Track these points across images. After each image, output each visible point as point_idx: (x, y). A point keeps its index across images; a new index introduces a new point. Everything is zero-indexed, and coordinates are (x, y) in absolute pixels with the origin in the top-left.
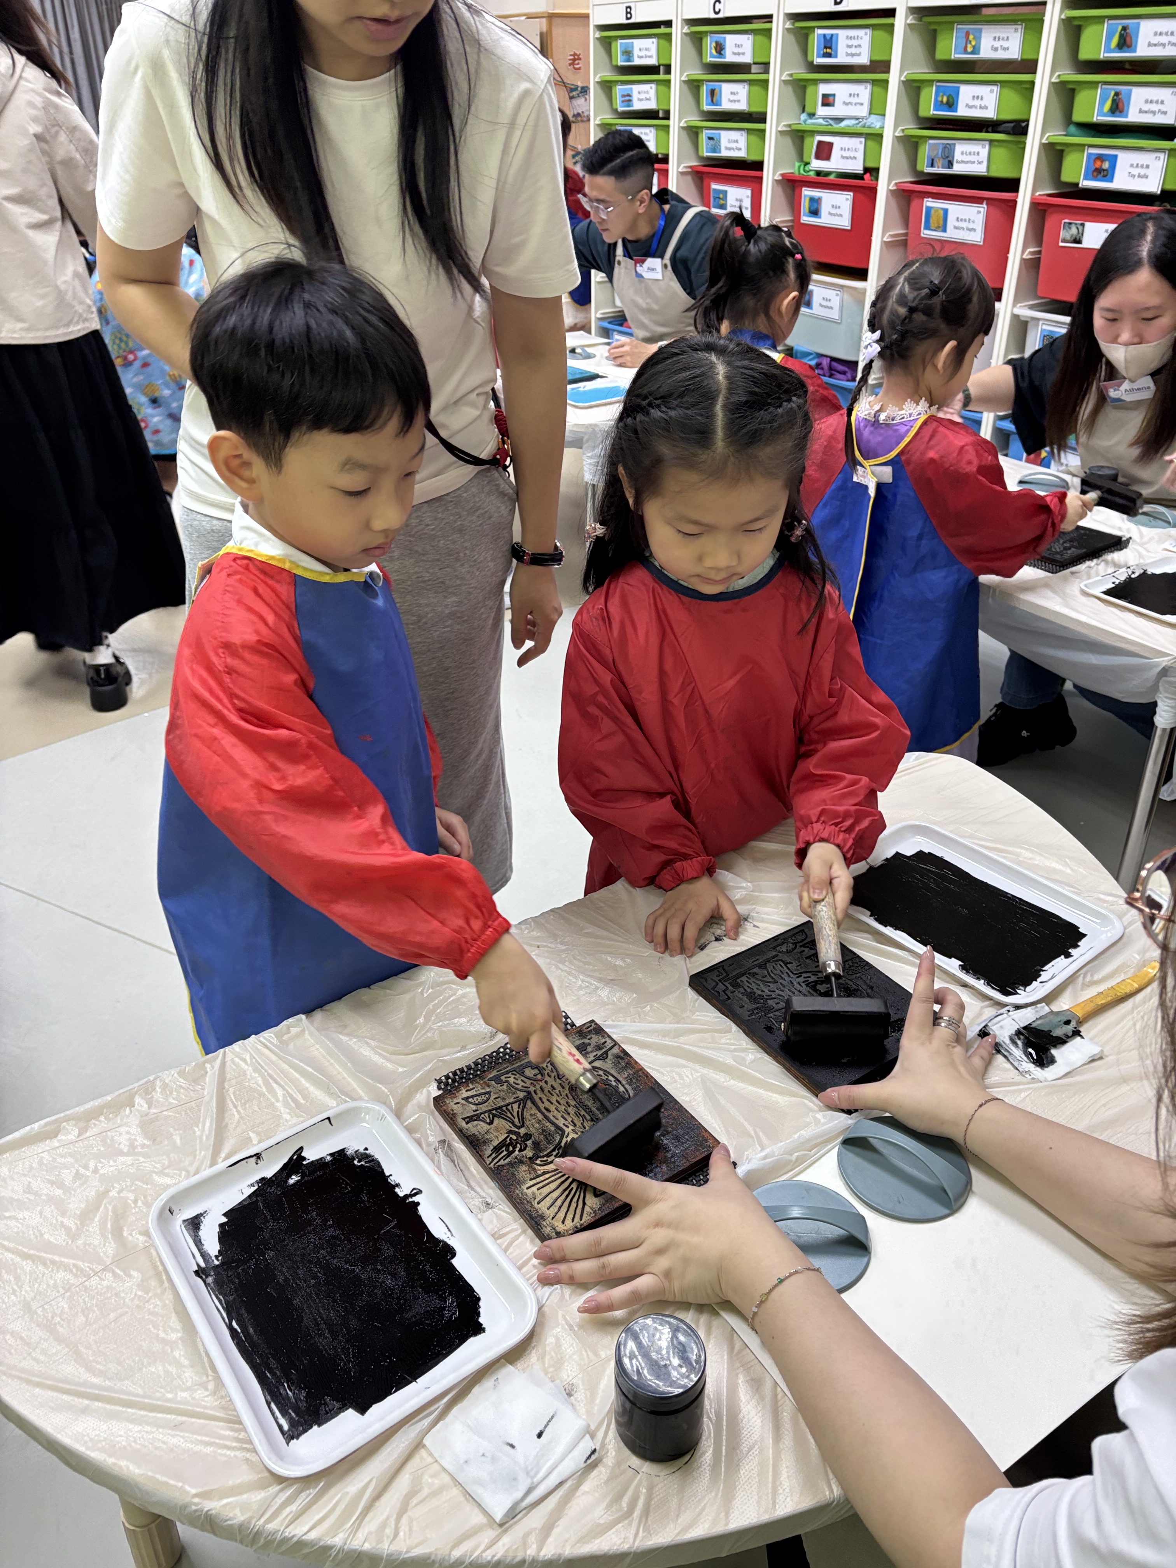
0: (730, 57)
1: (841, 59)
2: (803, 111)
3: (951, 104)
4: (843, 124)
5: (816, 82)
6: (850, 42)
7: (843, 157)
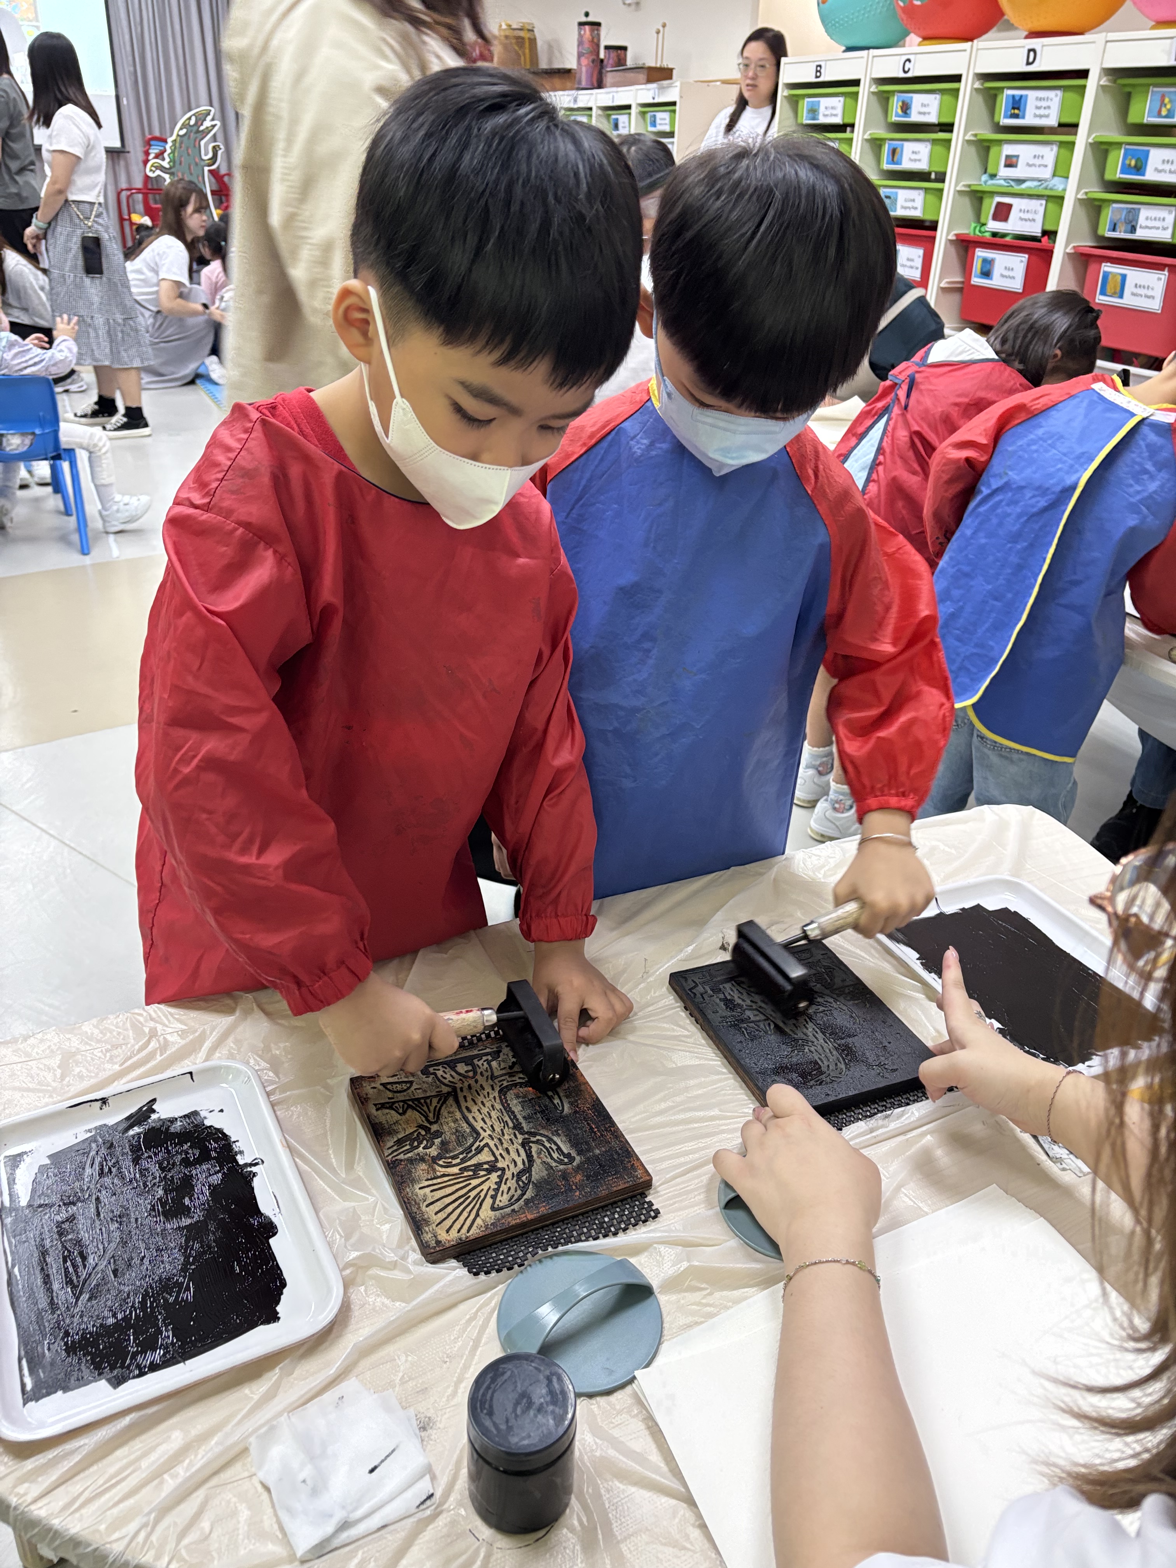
0: (915, 117)
1: (1029, 120)
2: (985, 172)
3: (1139, 168)
4: (1024, 186)
5: (1000, 142)
6: (1039, 104)
7: (1021, 219)
